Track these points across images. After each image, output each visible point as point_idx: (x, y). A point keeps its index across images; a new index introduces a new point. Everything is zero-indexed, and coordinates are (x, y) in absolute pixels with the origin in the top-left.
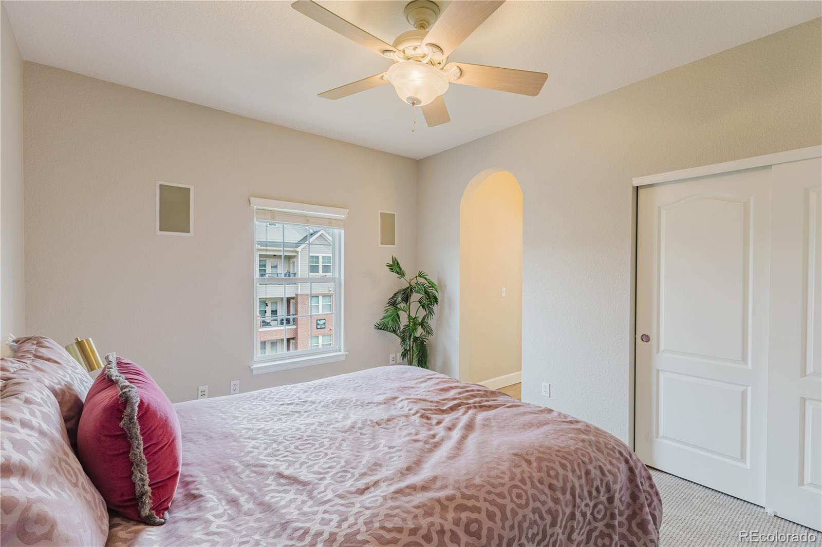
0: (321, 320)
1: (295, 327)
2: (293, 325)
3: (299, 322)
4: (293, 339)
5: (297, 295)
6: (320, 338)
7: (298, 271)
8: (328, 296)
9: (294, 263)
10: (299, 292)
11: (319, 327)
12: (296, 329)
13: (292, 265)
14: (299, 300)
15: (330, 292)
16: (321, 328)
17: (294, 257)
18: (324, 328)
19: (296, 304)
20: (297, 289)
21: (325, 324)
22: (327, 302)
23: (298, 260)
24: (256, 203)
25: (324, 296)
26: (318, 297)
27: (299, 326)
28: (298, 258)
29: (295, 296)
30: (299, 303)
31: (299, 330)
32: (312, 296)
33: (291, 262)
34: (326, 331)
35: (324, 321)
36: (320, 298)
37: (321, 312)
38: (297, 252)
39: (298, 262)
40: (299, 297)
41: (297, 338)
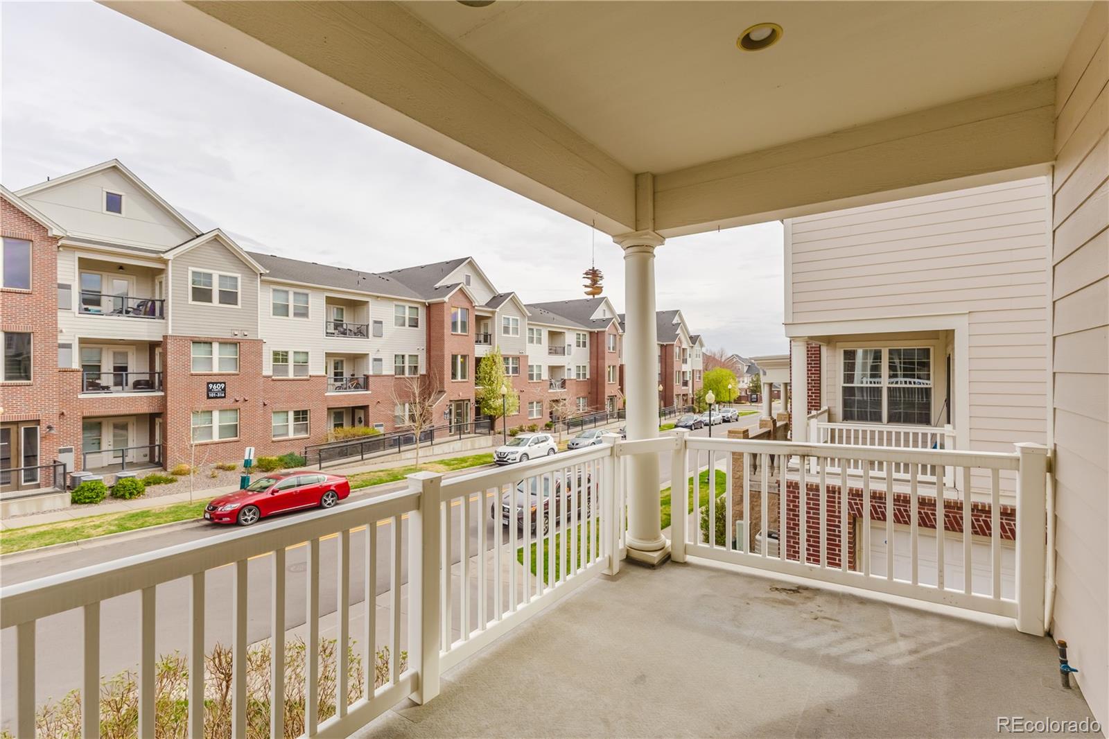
0: (217, 383)
1: (162, 394)
2: (159, 390)
3: (169, 386)
4: (158, 415)
5: (165, 337)
6: (216, 414)
7: (167, 296)
8: (231, 343)
9: (161, 283)
10: (170, 333)
11: (212, 395)
12: (164, 398)
13: (157, 288)
14: (169, 347)
15: (236, 337)
16: (216, 397)
17: (161, 271)
18: (224, 397)
19: (164, 356)
20: (167, 327)
21: (224, 390)
22: (229, 353)
23: (167, 277)
25: (223, 343)
26: (211, 343)
27: (169, 392)
28: (167, 273)
29: (162, 340)
30: (169, 350)
31: (169, 398)
32: (196, 342)
33: (157, 282)
34: (227, 402)
35: (223, 386)
36: (216, 346)
37: (216, 370)
38: (165, 262)
39: (167, 280)
40: (169, 341)
41: (166, 414)
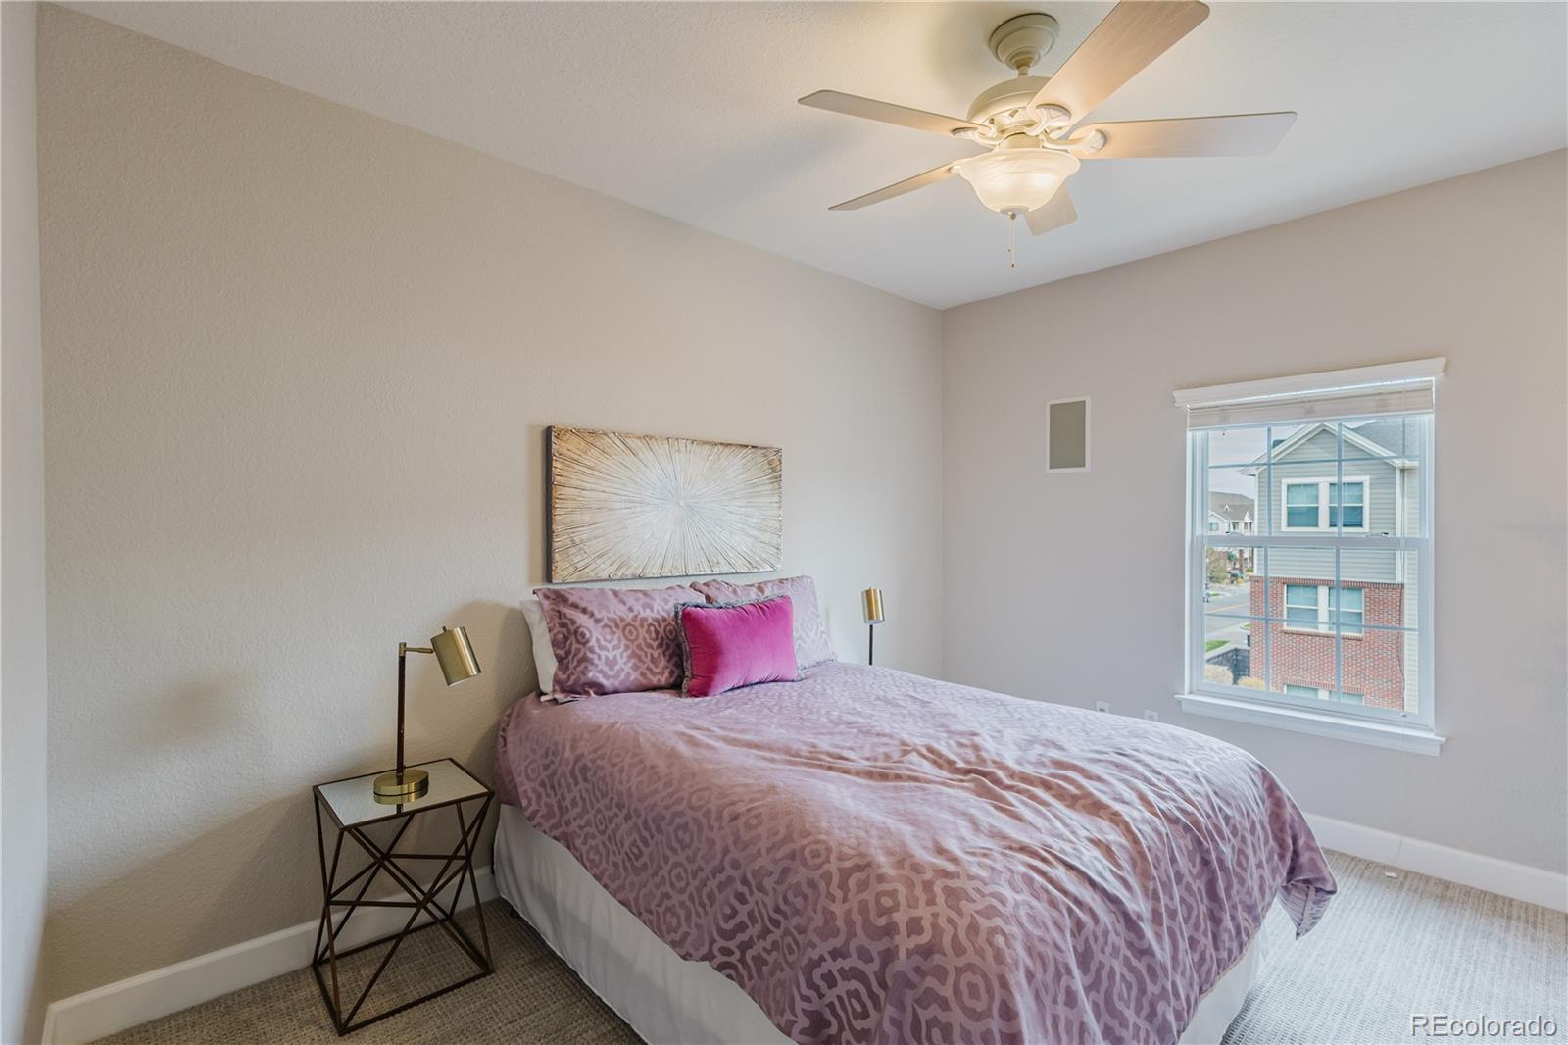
24: (1187, 400)
